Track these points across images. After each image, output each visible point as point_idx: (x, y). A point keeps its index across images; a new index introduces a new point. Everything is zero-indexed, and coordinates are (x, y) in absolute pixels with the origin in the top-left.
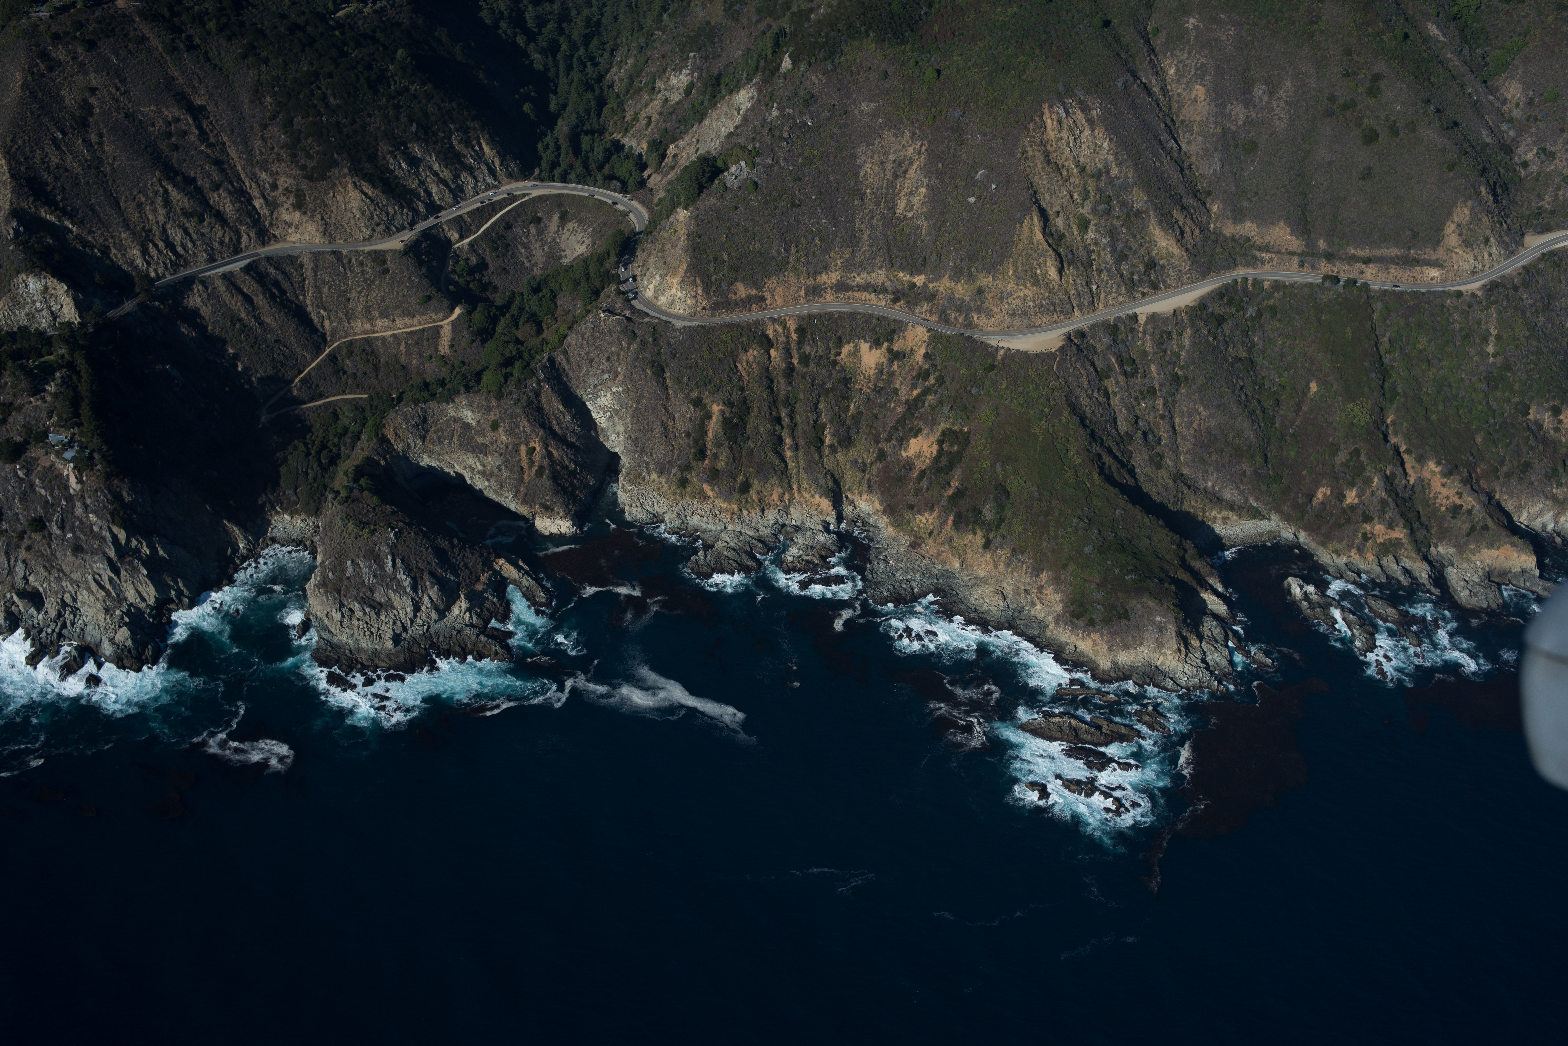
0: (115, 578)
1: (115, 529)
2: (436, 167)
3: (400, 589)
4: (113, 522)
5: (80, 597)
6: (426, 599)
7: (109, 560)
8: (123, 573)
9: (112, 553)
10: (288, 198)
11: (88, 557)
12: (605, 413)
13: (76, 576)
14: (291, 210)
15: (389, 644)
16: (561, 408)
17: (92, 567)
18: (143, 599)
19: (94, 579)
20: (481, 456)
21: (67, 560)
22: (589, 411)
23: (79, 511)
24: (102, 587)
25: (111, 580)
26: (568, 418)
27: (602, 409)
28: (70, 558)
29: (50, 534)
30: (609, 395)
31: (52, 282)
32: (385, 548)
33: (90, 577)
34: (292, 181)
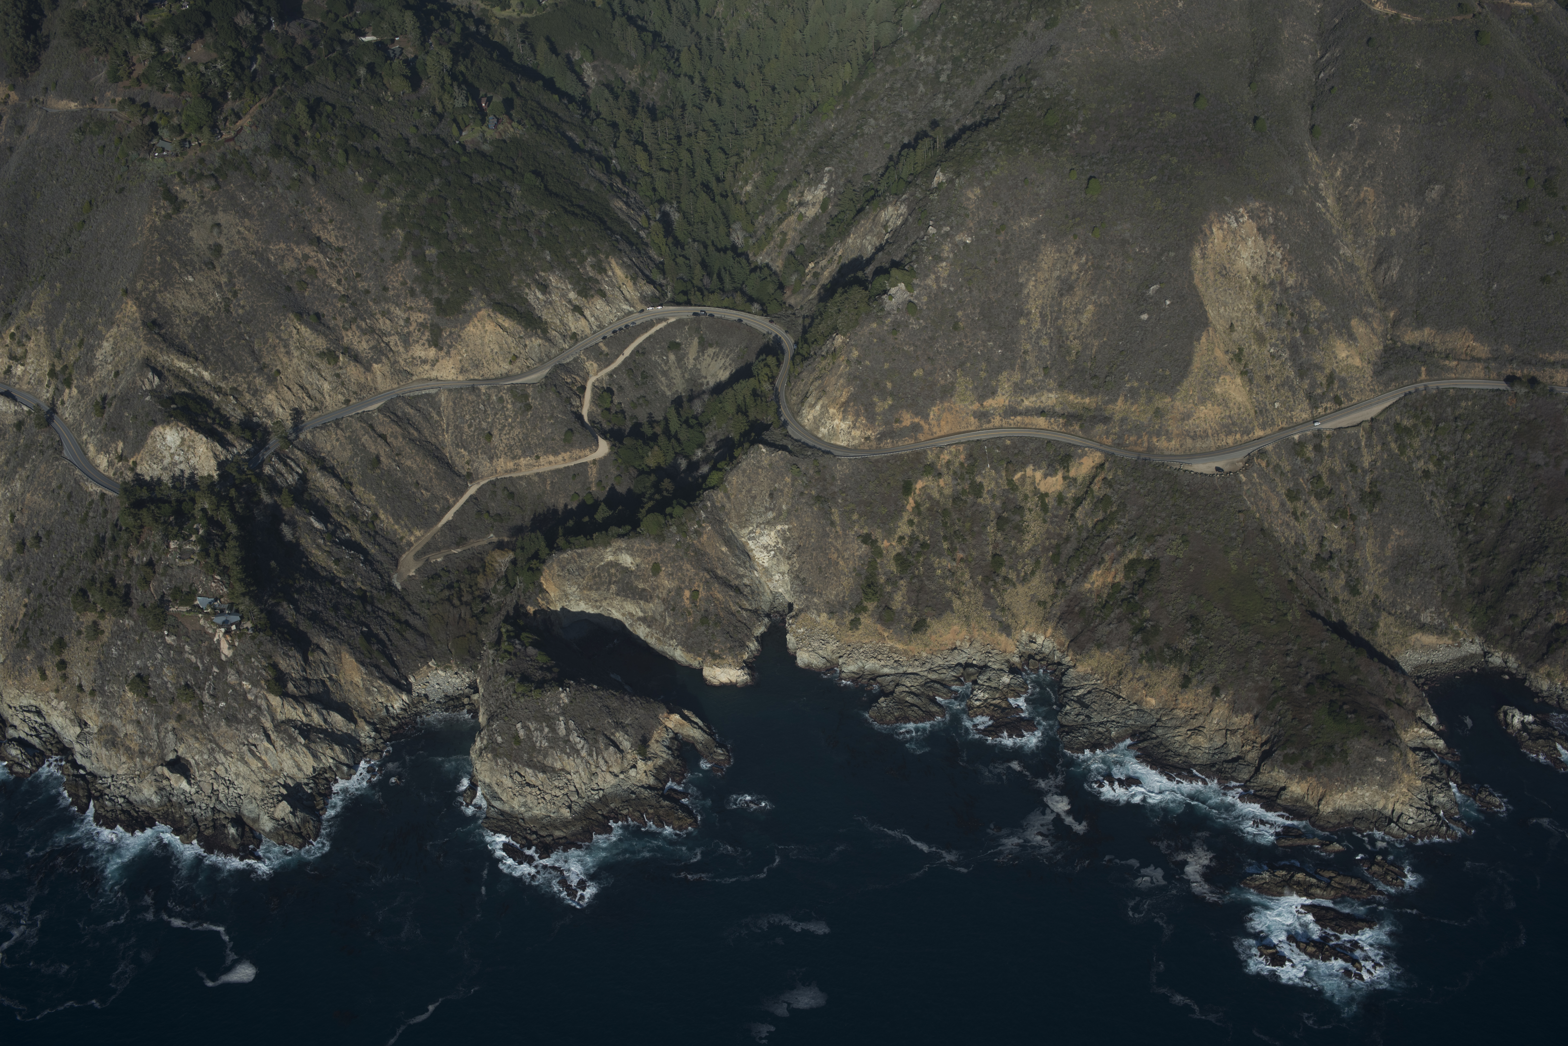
0: (271, 748)
1: (270, 697)
2: (571, 295)
3: (574, 751)
4: (268, 689)
5: (233, 770)
6: (602, 763)
7: (265, 730)
8: (279, 743)
9: (268, 724)
10: (423, 334)
11: (242, 727)
12: (769, 552)
13: (229, 747)
14: (427, 346)
15: (565, 813)
16: (723, 549)
17: (247, 738)
18: (300, 770)
19: (250, 751)
20: (642, 602)
21: (220, 729)
22: (749, 551)
23: (232, 678)
24: (259, 759)
25: (267, 750)
26: (732, 559)
27: (765, 548)
28: (223, 727)
29: (202, 702)
30: (772, 533)
31: (189, 433)
32: (556, 709)
33: (245, 748)
34: (427, 316)
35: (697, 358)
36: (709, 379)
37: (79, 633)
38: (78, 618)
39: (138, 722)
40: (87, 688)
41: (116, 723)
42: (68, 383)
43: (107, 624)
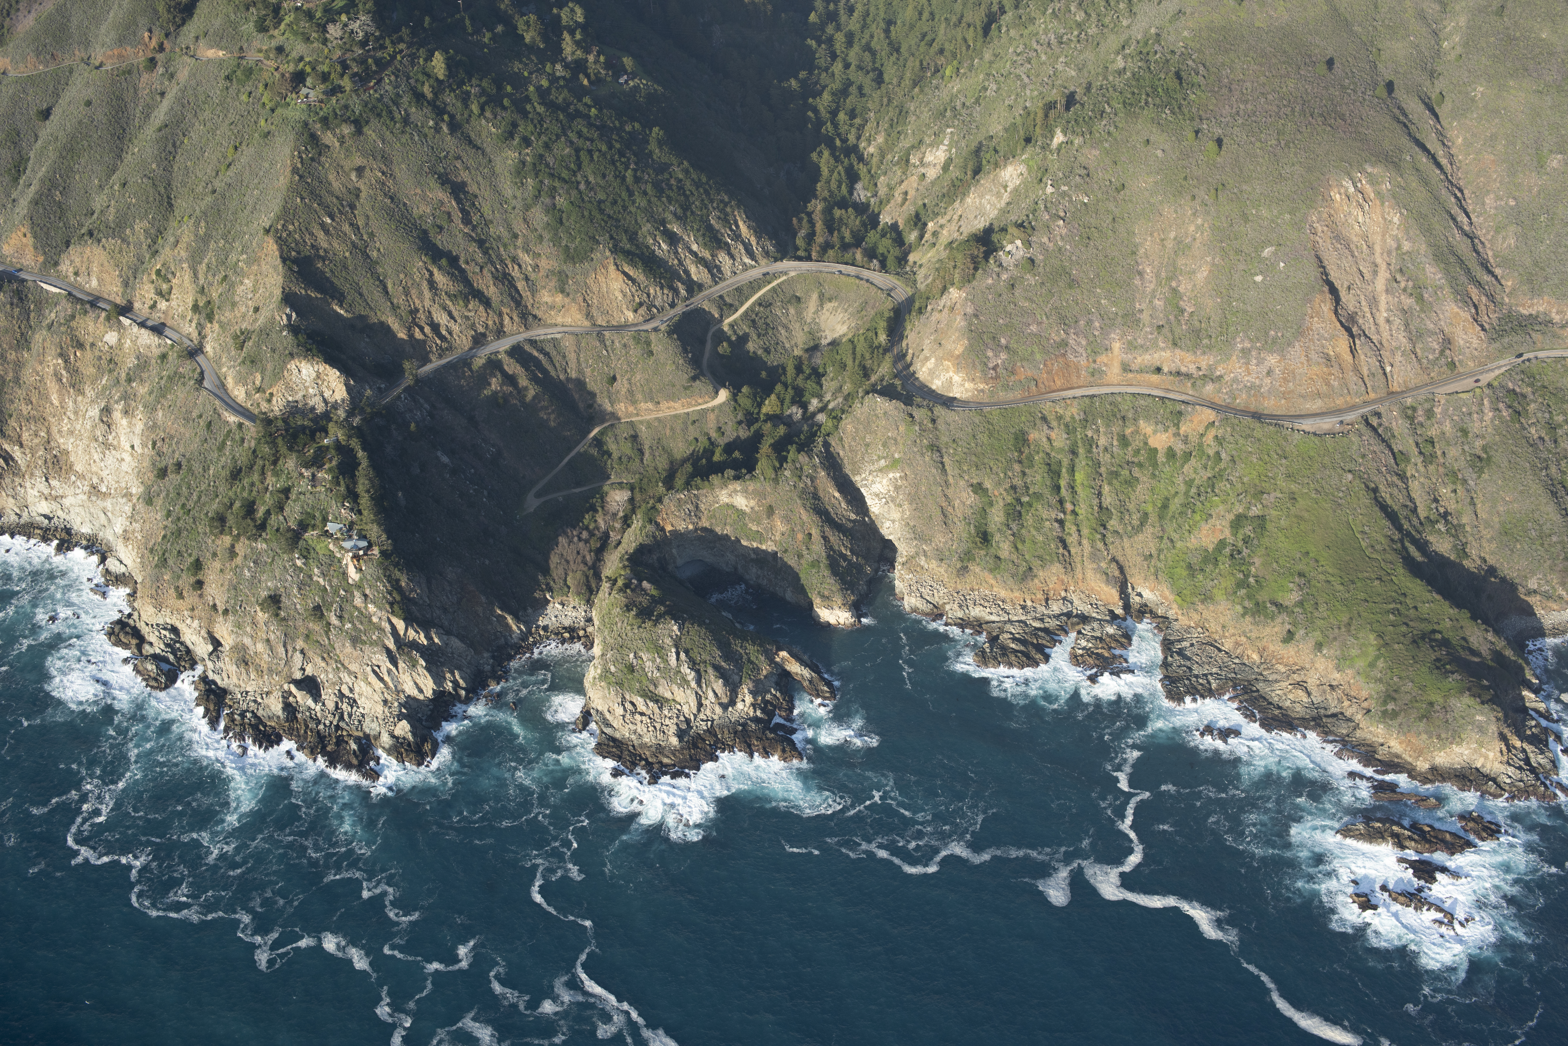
0: (394, 669)
1: (395, 620)
2: (695, 247)
3: (684, 682)
4: (393, 613)
5: (357, 689)
6: (711, 694)
7: (388, 651)
8: (401, 665)
9: (391, 645)
10: (550, 280)
11: (366, 648)
12: (880, 499)
13: (353, 667)
14: (554, 292)
15: (674, 741)
16: (837, 494)
17: (370, 659)
18: (421, 691)
19: (374, 671)
20: (755, 544)
21: (345, 650)
22: (863, 497)
23: (358, 601)
24: (381, 679)
25: (389, 672)
26: (844, 505)
27: (877, 495)
28: (349, 648)
29: (329, 624)
30: (885, 481)
31: (324, 368)
32: (668, 641)
33: (369, 668)
34: (555, 263)
35: (816, 312)
36: (827, 332)
37: (215, 555)
38: (213, 541)
39: (268, 640)
40: (221, 607)
41: (247, 641)
42: (210, 318)
43: (240, 548)
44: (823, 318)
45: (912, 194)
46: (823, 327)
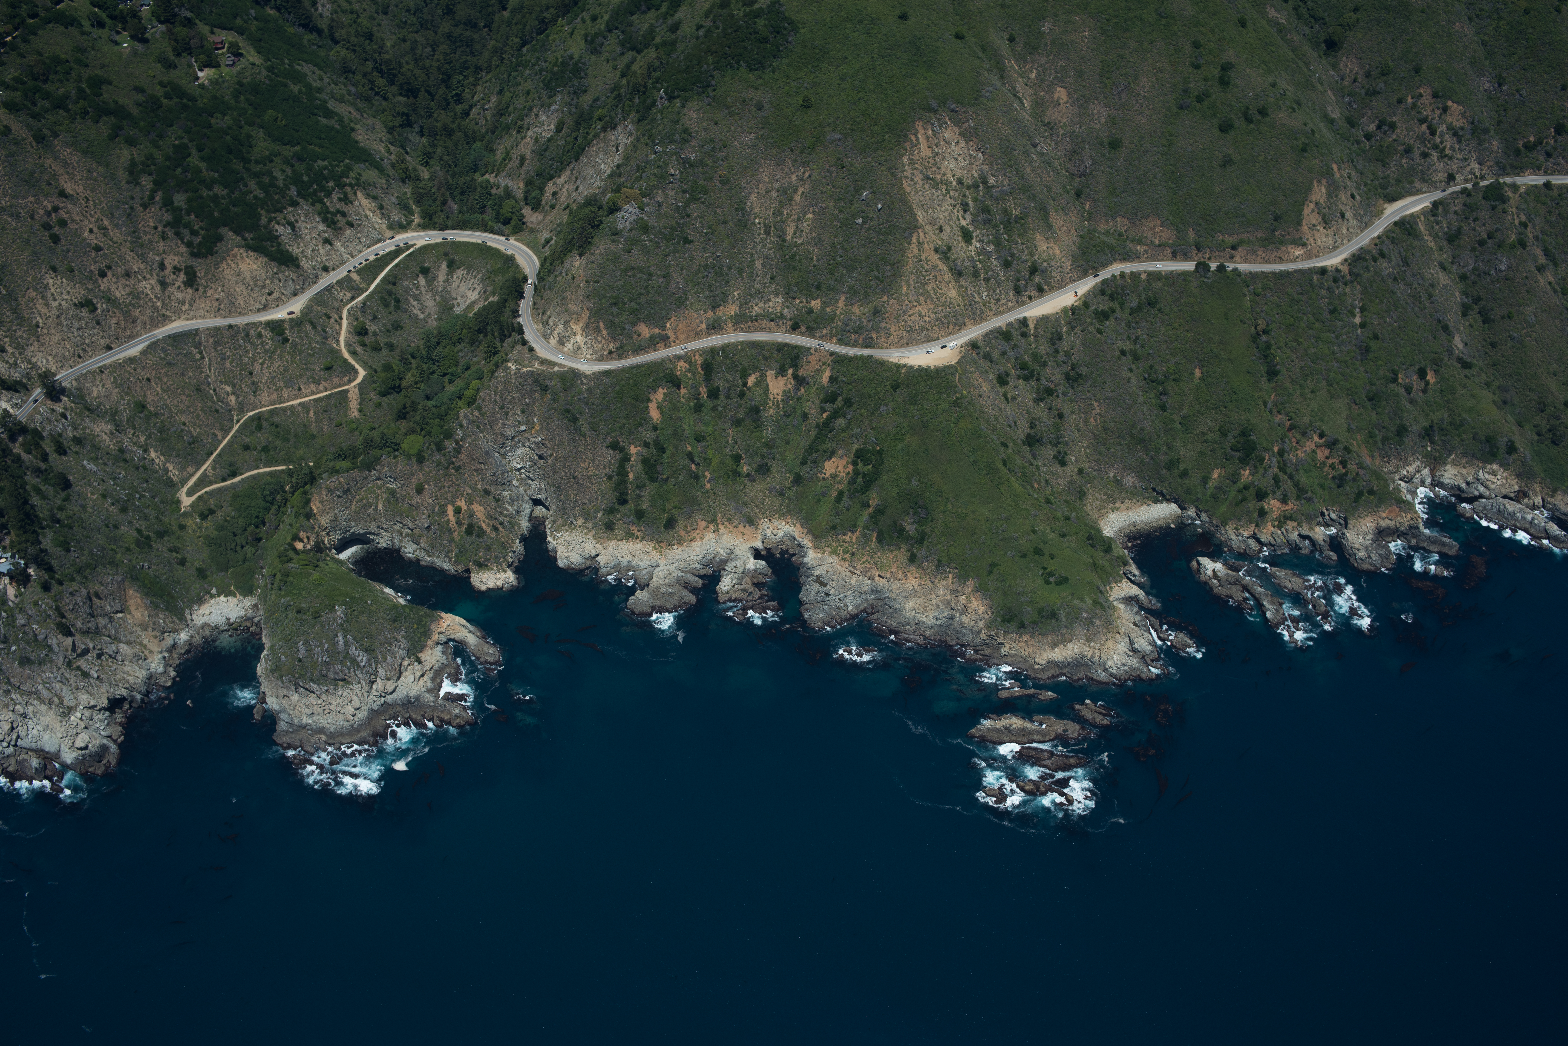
1: (61, 637)
3: (354, 665)
8: (73, 679)
9: (60, 661)
10: (178, 276)
11: (35, 667)
12: (524, 463)
13: (26, 687)
14: (183, 288)
19: (45, 688)
20: (408, 520)
21: (14, 672)
23: (21, 622)
25: (61, 687)
26: (490, 472)
27: (522, 459)
28: (18, 670)
30: (527, 445)
32: (335, 627)
34: (180, 258)
35: (446, 281)
36: (460, 300)
44: (454, 285)
45: (529, 156)
46: (454, 295)
